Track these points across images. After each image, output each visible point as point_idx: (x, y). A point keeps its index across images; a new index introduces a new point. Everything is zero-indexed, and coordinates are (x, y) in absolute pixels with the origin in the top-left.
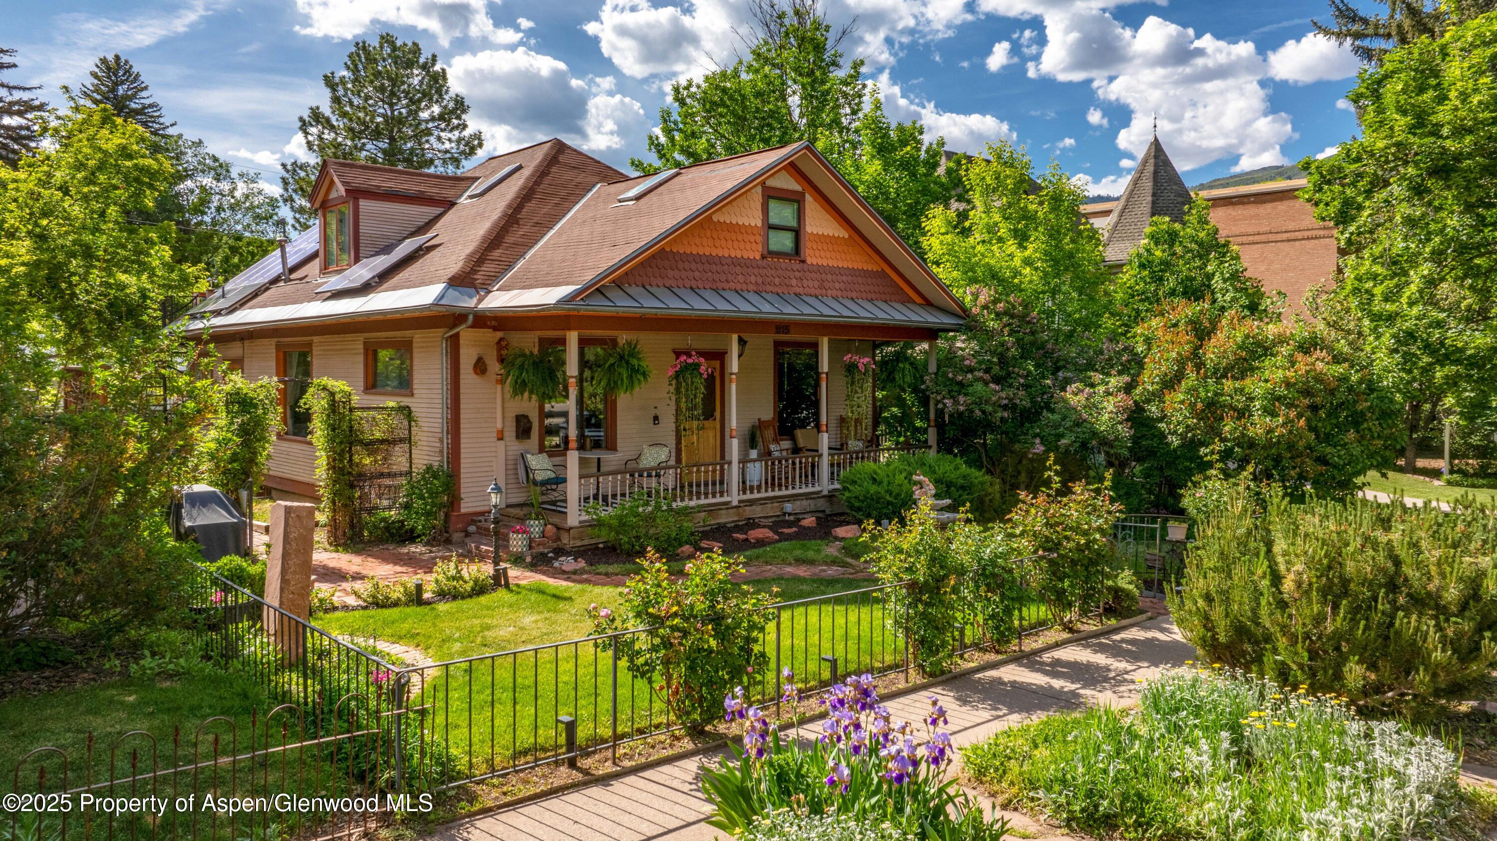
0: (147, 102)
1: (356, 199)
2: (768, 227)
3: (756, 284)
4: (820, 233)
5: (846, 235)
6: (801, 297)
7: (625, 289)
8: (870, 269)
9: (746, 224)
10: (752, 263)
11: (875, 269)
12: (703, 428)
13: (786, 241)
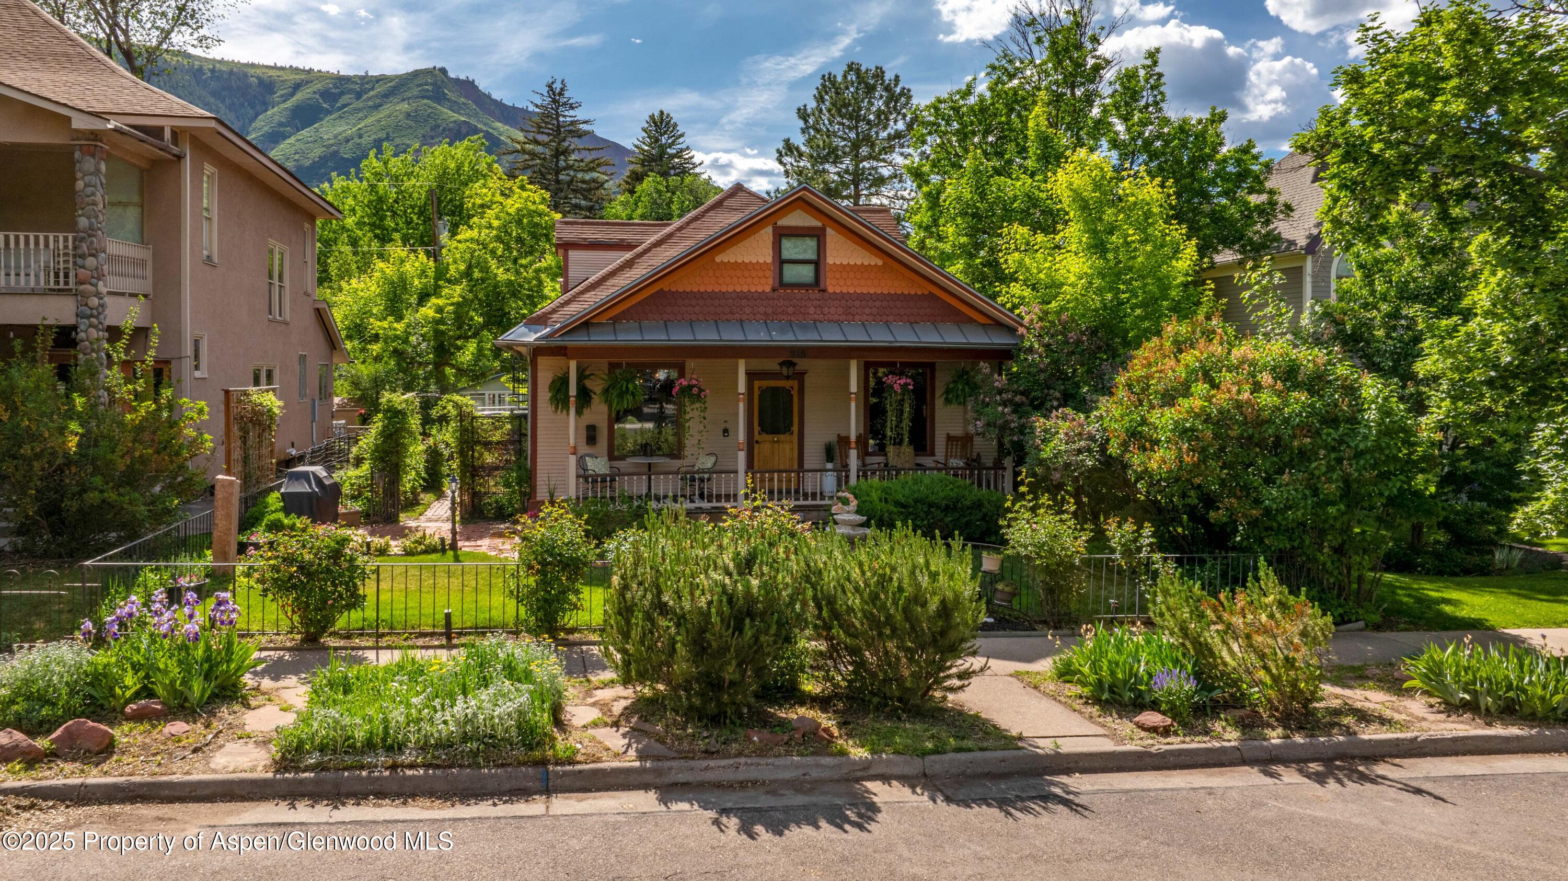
0: (683, 146)
1: (566, 251)
2: (781, 262)
3: (765, 314)
4: (845, 263)
5: (880, 263)
6: (818, 324)
7: (617, 325)
8: (912, 293)
9: (754, 261)
10: (761, 296)
11: (919, 293)
12: (778, 442)
13: (805, 273)
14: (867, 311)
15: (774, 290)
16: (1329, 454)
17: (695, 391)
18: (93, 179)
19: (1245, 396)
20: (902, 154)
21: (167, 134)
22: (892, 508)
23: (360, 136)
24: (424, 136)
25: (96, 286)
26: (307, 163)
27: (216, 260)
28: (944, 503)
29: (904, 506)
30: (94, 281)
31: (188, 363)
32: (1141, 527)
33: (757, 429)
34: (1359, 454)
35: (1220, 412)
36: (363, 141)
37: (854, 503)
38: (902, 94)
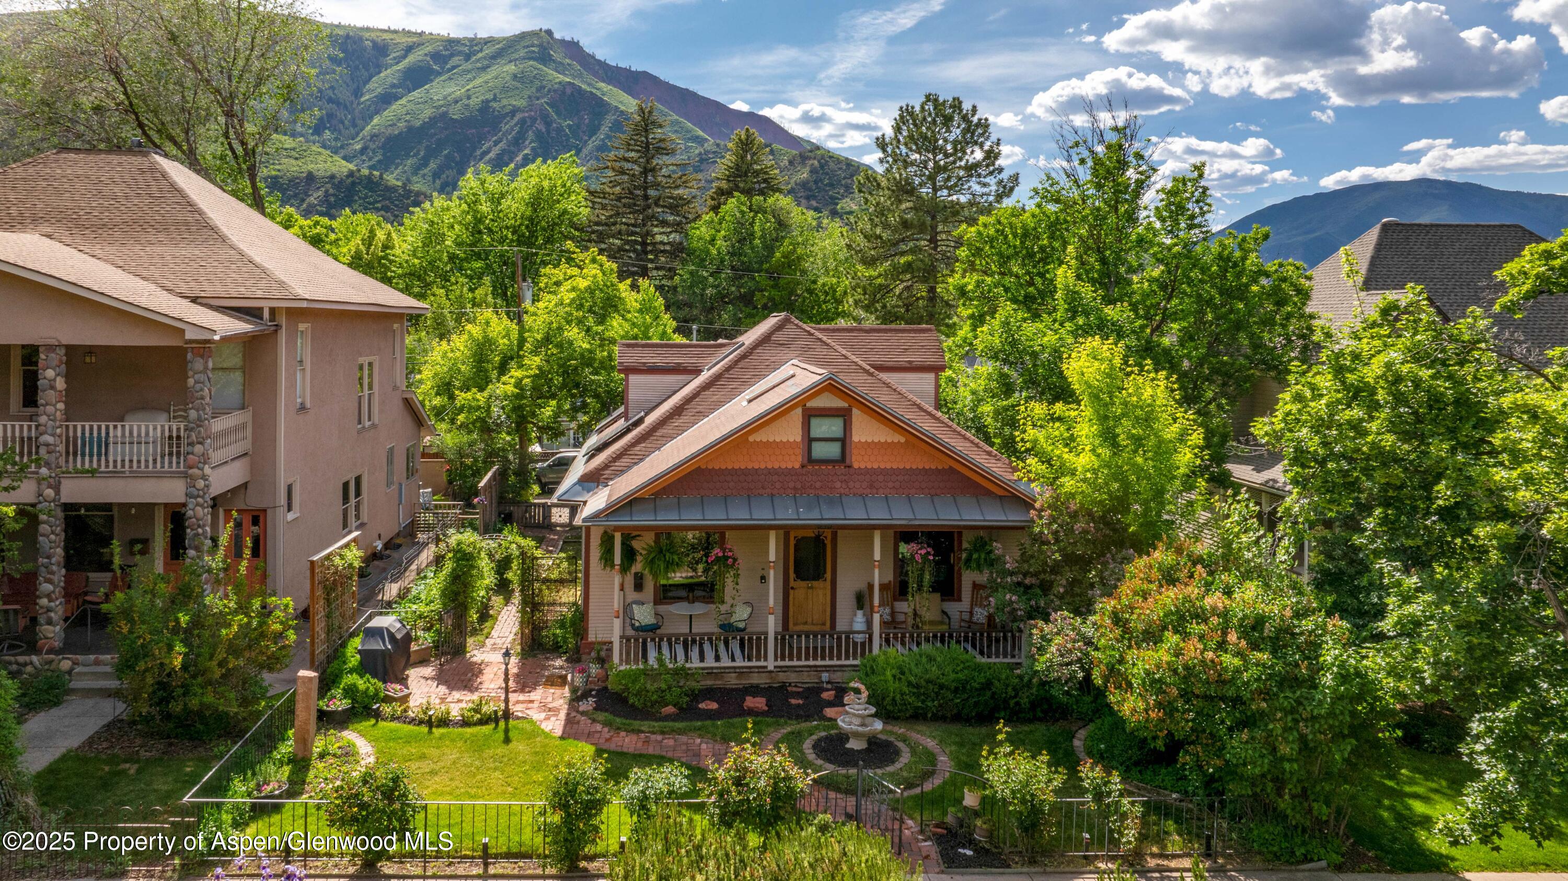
1: (627, 375)
2: (810, 440)
3: (795, 488)
4: (870, 440)
5: (903, 440)
6: (844, 498)
7: (658, 501)
8: (933, 467)
9: (785, 440)
10: (790, 472)
11: (940, 467)
12: (812, 588)
13: (833, 450)
14: (890, 485)
15: (803, 466)
16: (1286, 716)
17: (730, 561)
18: (202, 377)
19: (1210, 655)
20: (979, 183)
21: (266, 314)
22: (906, 689)
23: (469, 98)
24: (530, 97)
25: (202, 469)
26: (418, 124)
27: (308, 405)
28: (954, 684)
29: (918, 686)
30: (201, 465)
31: (282, 510)
32: (1109, 774)
33: (792, 575)
34: (1314, 718)
35: (1186, 667)
36: (471, 102)
37: (865, 695)
38: (979, 124)
